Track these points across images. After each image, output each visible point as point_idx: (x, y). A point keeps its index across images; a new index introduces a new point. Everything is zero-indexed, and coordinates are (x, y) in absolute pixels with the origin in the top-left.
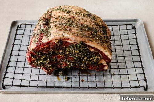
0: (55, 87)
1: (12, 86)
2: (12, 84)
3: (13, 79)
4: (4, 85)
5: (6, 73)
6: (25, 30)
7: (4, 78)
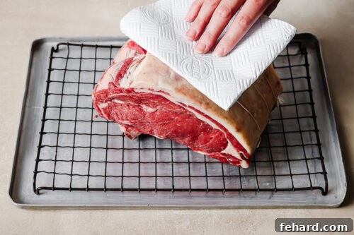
0: (141, 190)
1: (54, 189)
2: (54, 186)
3: (54, 173)
4: (37, 187)
5: (38, 160)
6: (68, 58)
7: (36, 172)
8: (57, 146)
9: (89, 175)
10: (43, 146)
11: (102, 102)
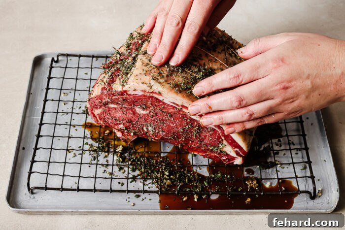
1: (46, 189)
2: (46, 186)
3: (48, 174)
4: (31, 187)
5: (33, 161)
6: (66, 67)
7: (30, 173)
8: (51, 149)
9: (80, 177)
10: (39, 149)
11: (97, 108)
